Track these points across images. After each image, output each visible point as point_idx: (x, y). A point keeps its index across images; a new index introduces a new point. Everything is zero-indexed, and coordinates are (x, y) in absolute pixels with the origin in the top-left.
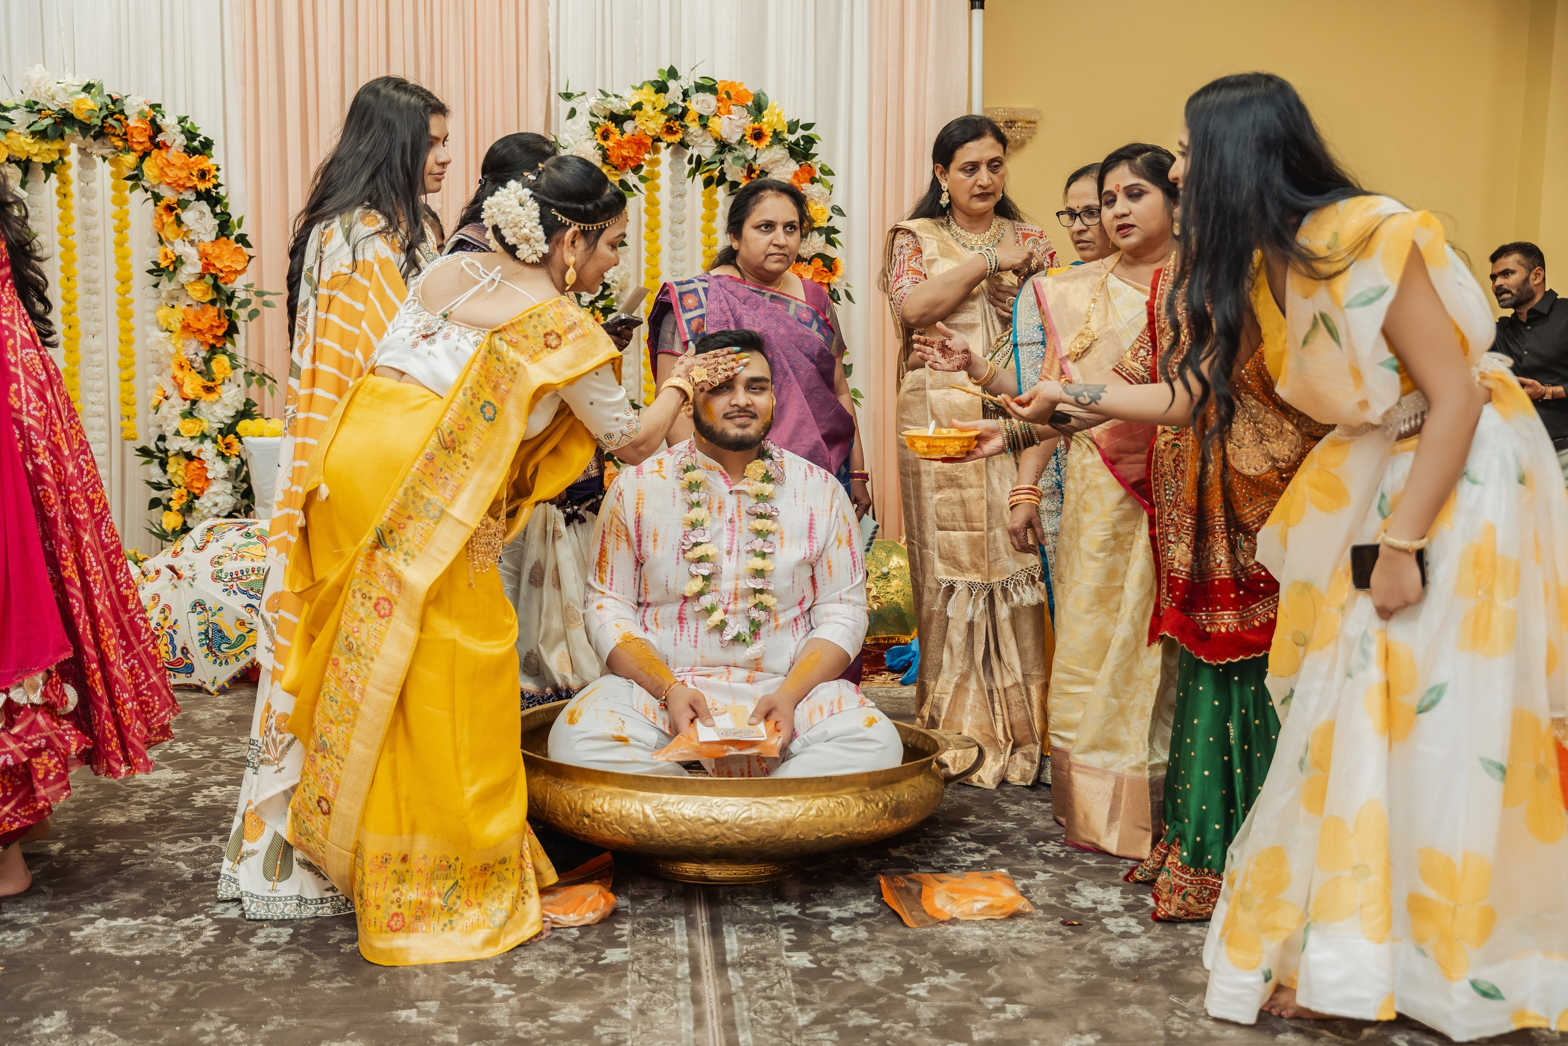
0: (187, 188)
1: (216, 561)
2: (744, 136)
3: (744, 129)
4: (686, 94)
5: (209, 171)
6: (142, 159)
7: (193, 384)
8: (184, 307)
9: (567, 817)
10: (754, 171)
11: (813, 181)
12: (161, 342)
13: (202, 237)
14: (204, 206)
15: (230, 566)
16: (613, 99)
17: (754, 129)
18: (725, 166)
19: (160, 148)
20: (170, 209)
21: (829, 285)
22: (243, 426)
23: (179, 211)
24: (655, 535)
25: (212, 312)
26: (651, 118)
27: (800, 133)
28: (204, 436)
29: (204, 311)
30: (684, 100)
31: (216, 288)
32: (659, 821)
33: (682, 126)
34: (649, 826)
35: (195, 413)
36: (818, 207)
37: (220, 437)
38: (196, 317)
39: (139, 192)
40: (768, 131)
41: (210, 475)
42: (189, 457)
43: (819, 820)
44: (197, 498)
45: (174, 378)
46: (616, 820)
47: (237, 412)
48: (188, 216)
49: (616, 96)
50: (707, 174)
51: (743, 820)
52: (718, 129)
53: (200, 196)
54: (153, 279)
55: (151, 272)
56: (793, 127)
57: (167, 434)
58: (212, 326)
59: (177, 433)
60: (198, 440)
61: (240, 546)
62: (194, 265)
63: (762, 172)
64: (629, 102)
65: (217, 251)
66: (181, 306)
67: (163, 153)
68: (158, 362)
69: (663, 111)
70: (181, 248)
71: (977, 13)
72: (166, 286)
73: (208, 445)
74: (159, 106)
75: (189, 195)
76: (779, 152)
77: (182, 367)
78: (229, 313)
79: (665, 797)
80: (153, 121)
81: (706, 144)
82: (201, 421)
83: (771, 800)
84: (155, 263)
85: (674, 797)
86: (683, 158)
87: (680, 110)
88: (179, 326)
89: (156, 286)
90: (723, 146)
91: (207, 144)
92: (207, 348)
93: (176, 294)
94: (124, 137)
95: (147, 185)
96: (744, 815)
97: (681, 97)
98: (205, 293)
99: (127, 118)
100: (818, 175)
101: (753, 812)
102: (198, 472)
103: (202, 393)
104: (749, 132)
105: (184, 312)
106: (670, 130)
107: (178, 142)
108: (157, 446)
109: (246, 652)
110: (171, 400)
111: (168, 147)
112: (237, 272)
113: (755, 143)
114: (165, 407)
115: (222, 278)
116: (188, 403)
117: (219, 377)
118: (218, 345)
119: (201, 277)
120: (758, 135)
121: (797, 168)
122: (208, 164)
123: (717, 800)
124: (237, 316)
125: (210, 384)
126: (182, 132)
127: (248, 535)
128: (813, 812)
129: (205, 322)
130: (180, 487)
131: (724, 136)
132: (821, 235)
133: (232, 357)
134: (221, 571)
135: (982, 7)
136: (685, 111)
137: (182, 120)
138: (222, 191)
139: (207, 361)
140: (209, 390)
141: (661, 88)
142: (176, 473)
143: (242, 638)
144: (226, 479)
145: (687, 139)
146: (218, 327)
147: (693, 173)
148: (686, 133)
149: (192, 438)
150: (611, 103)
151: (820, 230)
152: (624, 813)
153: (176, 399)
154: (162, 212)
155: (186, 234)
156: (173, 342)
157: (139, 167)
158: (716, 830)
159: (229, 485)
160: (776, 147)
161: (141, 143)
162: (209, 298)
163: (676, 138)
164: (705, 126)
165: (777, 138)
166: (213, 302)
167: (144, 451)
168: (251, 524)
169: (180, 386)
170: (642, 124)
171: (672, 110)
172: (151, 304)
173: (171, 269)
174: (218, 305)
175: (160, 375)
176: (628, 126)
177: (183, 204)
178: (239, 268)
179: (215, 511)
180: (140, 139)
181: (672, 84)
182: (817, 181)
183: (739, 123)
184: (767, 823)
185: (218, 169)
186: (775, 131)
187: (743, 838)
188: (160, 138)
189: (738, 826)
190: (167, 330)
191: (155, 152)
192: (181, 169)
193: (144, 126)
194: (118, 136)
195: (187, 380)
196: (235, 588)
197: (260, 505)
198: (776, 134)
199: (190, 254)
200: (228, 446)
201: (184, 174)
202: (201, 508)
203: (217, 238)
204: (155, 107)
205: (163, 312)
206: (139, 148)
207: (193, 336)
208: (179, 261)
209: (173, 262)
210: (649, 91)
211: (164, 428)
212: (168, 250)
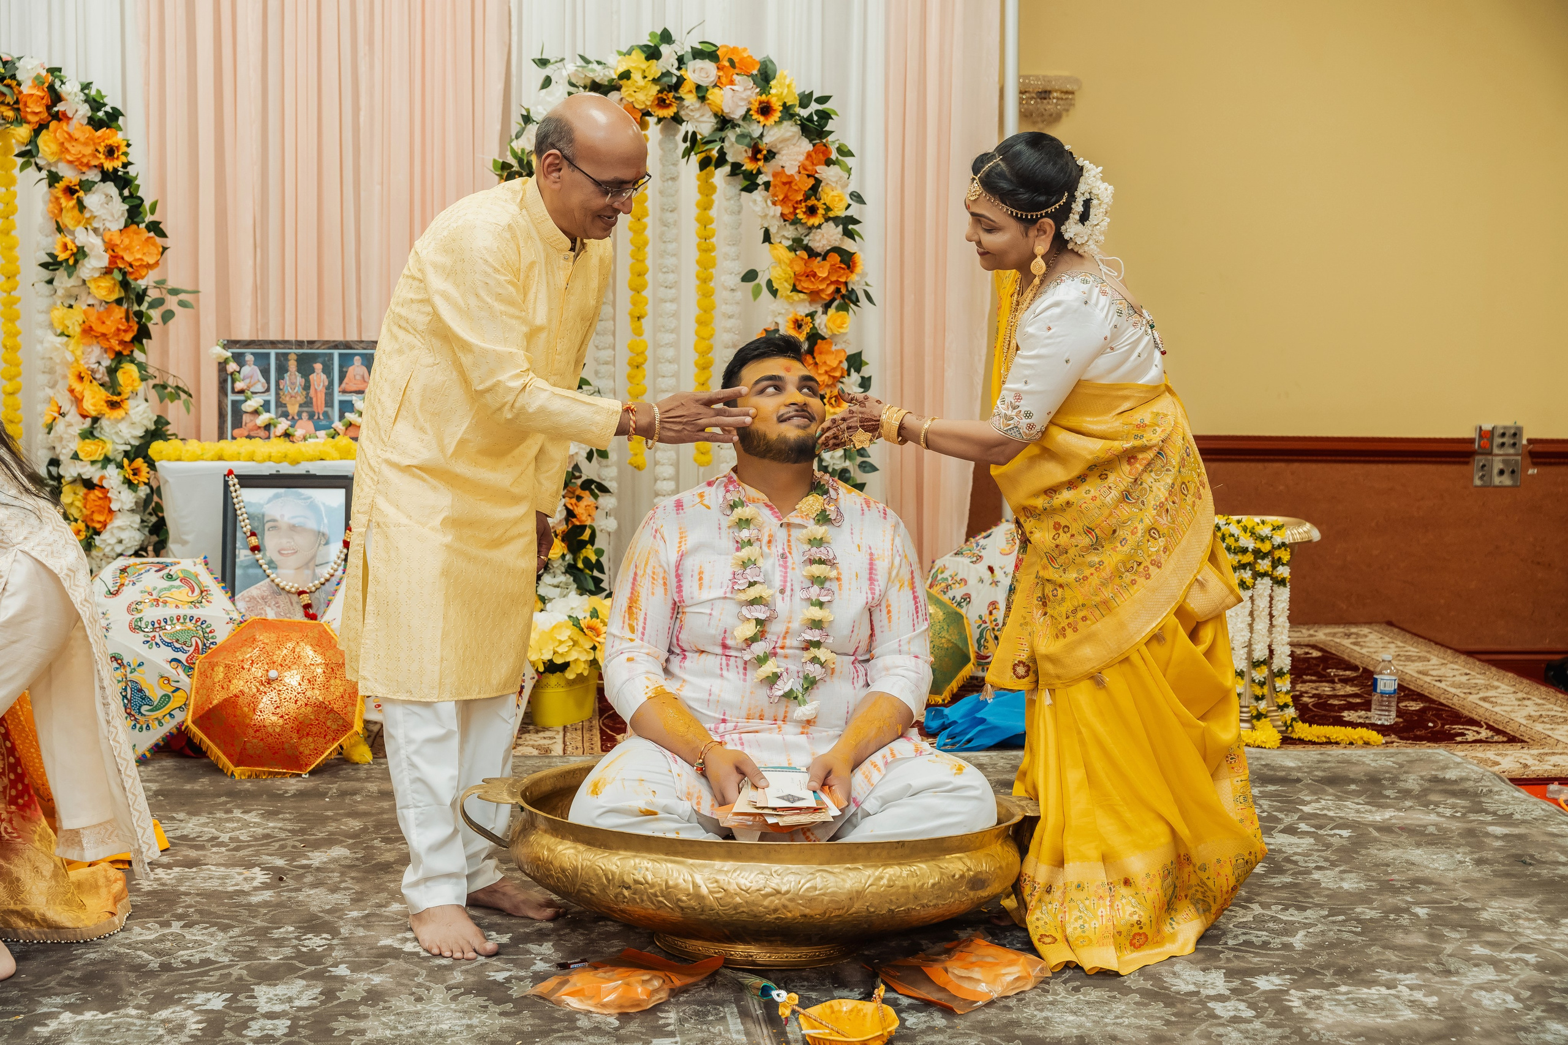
0: (91, 167)
1: (133, 608)
2: (749, 110)
3: (750, 103)
4: (681, 60)
5: (118, 148)
6: (37, 132)
7: (94, 398)
8: (85, 307)
9: (604, 889)
10: (760, 151)
11: (829, 162)
12: (57, 349)
13: (108, 225)
14: (111, 188)
15: (151, 614)
16: (595, 66)
17: (761, 103)
18: (726, 144)
19: (60, 120)
20: (70, 191)
21: (846, 284)
22: (156, 448)
23: (81, 194)
24: (701, 573)
25: (119, 313)
26: (641, 89)
27: (814, 106)
28: (107, 460)
29: (109, 312)
30: (679, 69)
31: (125, 284)
32: (711, 892)
33: (677, 98)
34: (699, 897)
35: (96, 433)
36: (834, 193)
37: (126, 462)
38: (99, 319)
39: (31, 170)
40: (777, 105)
41: (114, 506)
42: (89, 484)
43: (893, 890)
44: (98, 533)
45: (72, 391)
46: (662, 891)
47: (147, 431)
48: (92, 200)
49: (599, 63)
50: (703, 155)
51: (807, 889)
52: (718, 102)
53: (106, 176)
54: (46, 274)
55: (45, 265)
56: (805, 100)
57: (62, 458)
58: (118, 330)
59: (76, 456)
60: (99, 465)
61: (161, 590)
62: (99, 258)
63: (769, 151)
64: (615, 69)
65: (126, 241)
66: (81, 306)
67: (64, 125)
68: (51, 371)
69: (655, 81)
70: (83, 237)
72: (63, 281)
73: (112, 471)
74: (59, 70)
75: (94, 176)
76: (790, 129)
77: (81, 378)
78: (139, 315)
79: (718, 864)
80: (51, 88)
81: (704, 119)
82: (105, 442)
83: (837, 868)
84: (51, 255)
85: (729, 865)
86: (675, 135)
87: (674, 80)
88: (78, 329)
89: (50, 282)
90: (724, 122)
91: (115, 115)
92: (112, 356)
93: (75, 291)
94: (16, 105)
95: (41, 162)
96: (808, 885)
97: (676, 64)
98: (111, 291)
99: (19, 84)
100: (834, 155)
101: (818, 881)
102: (100, 502)
103: (106, 409)
104: (755, 106)
105: (85, 312)
106: (662, 103)
107: (81, 113)
108: (49, 472)
109: (171, 715)
110: (67, 418)
111: (69, 119)
112: (149, 266)
113: (761, 119)
114: (60, 426)
115: (131, 273)
116: (89, 421)
117: (126, 391)
118: (125, 353)
119: (108, 271)
120: (765, 110)
121: (810, 147)
122: (117, 138)
123: (776, 867)
124: (150, 318)
125: (115, 398)
126: (86, 101)
127: (170, 577)
128: (885, 881)
129: (110, 327)
130: (76, 520)
131: (726, 110)
132: (837, 226)
133: (141, 367)
134: (141, 619)
136: (681, 81)
137: (86, 87)
138: (132, 171)
139: (112, 371)
140: (113, 405)
141: (653, 54)
142: (72, 504)
143: (166, 698)
144: (132, 511)
145: (682, 113)
146: (125, 331)
147: (687, 153)
148: (681, 107)
149: (93, 462)
150: (593, 70)
151: (836, 220)
152: (671, 883)
153: (73, 416)
154: (60, 194)
155: (88, 221)
156: (71, 348)
157: (33, 141)
158: (777, 901)
159: (137, 519)
160: (787, 124)
161: (36, 113)
162: (115, 296)
163: (669, 113)
164: (703, 99)
165: (788, 112)
166: (119, 302)
168: (172, 564)
169: (78, 401)
170: (630, 95)
171: (665, 79)
172: (42, 303)
173: (71, 262)
174: (125, 306)
175: (53, 387)
177: (87, 186)
178: (151, 262)
179: (119, 549)
180: (36, 109)
181: (664, 49)
182: (834, 163)
183: (744, 96)
184: (834, 894)
185: (128, 145)
186: (784, 105)
187: (807, 911)
188: (60, 107)
189: (802, 897)
190: (62, 334)
191: (53, 124)
192: (86, 144)
193: (41, 94)
194: (8, 104)
195: (87, 395)
196: (158, 640)
197: (176, 542)
198: (786, 108)
199: (93, 243)
200: (136, 472)
201: (88, 150)
202: (102, 546)
203: (126, 226)
204: (54, 71)
205: (59, 313)
206: (33, 119)
207: (95, 342)
208: (80, 253)
209: (73, 254)
210: (638, 57)
211: (58, 450)
212: (68, 239)
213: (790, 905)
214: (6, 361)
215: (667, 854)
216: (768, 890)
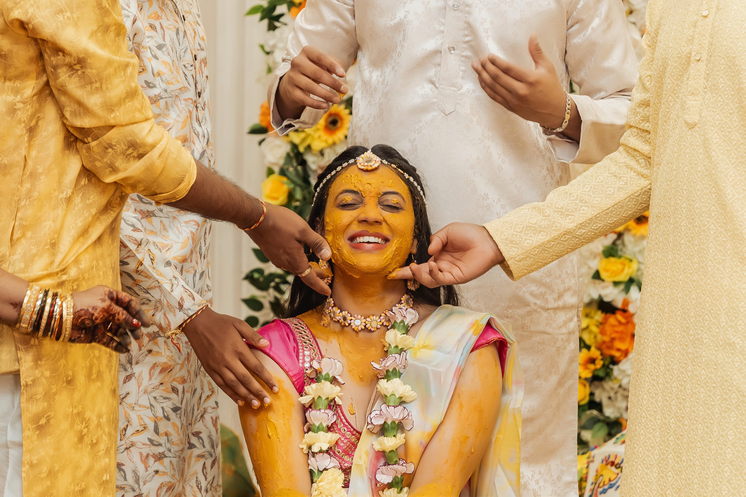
42: (609, 308)
44: (615, 362)
60: (622, 287)
73: (635, 293)
82: (629, 261)
102: (621, 328)
130: (590, 347)
140: (641, 220)
149: (616, 284)
202: (620, 377)
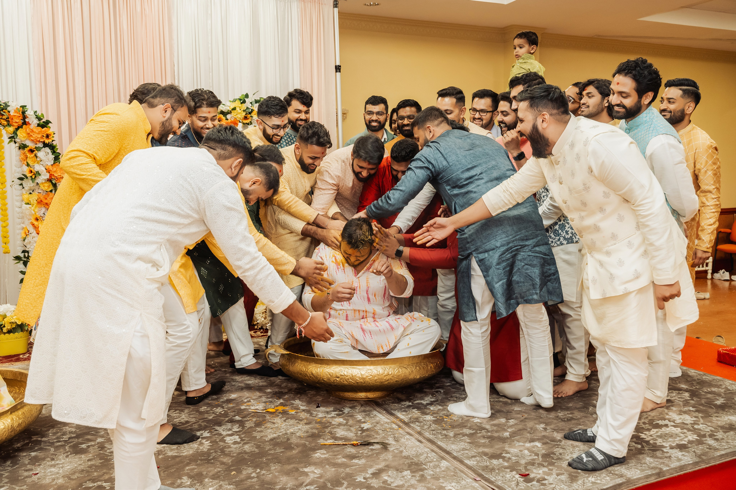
0: (39, 141)
5: (50, 135)
6: (17, 129)
8: (37, 194)
9: (329, 379)
12: (27, 209)
13: (47, 163)
14: (47, 150)
19: (26, 125)
20: (31, 151)
23: (36, 152)
26: (239, 113)
29: (48, 195)
30: (251, 107)
31: (55, 185)
33: (251, 116)
38: (44, 197)
39: (12, 144)
45: (33, 225)
48: (41, 154)
53: (45, 145)
54: (20, 182)
55: (21, 179)
57: (29, 249)
62: (45, 175)
64: (229, 107)
65: (55, 169)
66: (35, 193)
67: (29, 126)
68: (24, 217)
69: (244, 111)
70: (38, 168)
71: (338, 73)
72: (28, 184)
74: (26, 106)
75: (41, 145)
77: (37, 220)
79: (368, 367)
80: (23, 113)
84: (23, 175)
85: (372, 367)
87: (250, 110)
88: (36, 202)
89: (21, 184)
91: (48, 122)
93: (34, 188)
94: (7, 120)
95: (16, 140)
97: (250, 105)
98: (49, 187)
99: (9, 112)
105: (38, 196)
106: (246, 118)
107: (34, 122)
108: (25, 255)
110: (32, 234)
111: (31, 124)
114: (29, 238)
115: (56, 180)
119: (49, 180)
122: (50, 131)
126: (36, 118)
135: (340, 72)
136: (252, 111)
137: (36, 112)
138: (55, 143)
141: (243, 101)
153: (35, 234)
154: (27, 152)
155: (39, 162)
156: (32, 209)
158: (388, 378)
161: (16, 122)
162: (50, 189)
163: (247, 121)
166: (51, 191)
167: (18, 258)
169: (36, 228)
170: (235, 115)
171: (247, 110)
172: (18, 192)
173: (33, 177)
175: (23, 223)
176: (229, 116)
177: (38, 149)
180: (17, 120)
181: (247, 100)
185: (54, 134)
188: (27, 120)
190: (28, 204)
191: (24, 126)
192: (39, 134)
193: (19, 115)
194: (4, 119)
199: (42, 170)
201: (39, 136)
203: (54, 163)
204: (23, 107)
205: (26, 196)
206: (16, 124)
207: (43, 206)
208: (38, 174)
209: (34, 174)
210: (237, 104)
211: (28, 246)
212: (32, 169)
213: (393, 378)
214: (2, 215)
215: (350, 365)
216: (385, 374)
